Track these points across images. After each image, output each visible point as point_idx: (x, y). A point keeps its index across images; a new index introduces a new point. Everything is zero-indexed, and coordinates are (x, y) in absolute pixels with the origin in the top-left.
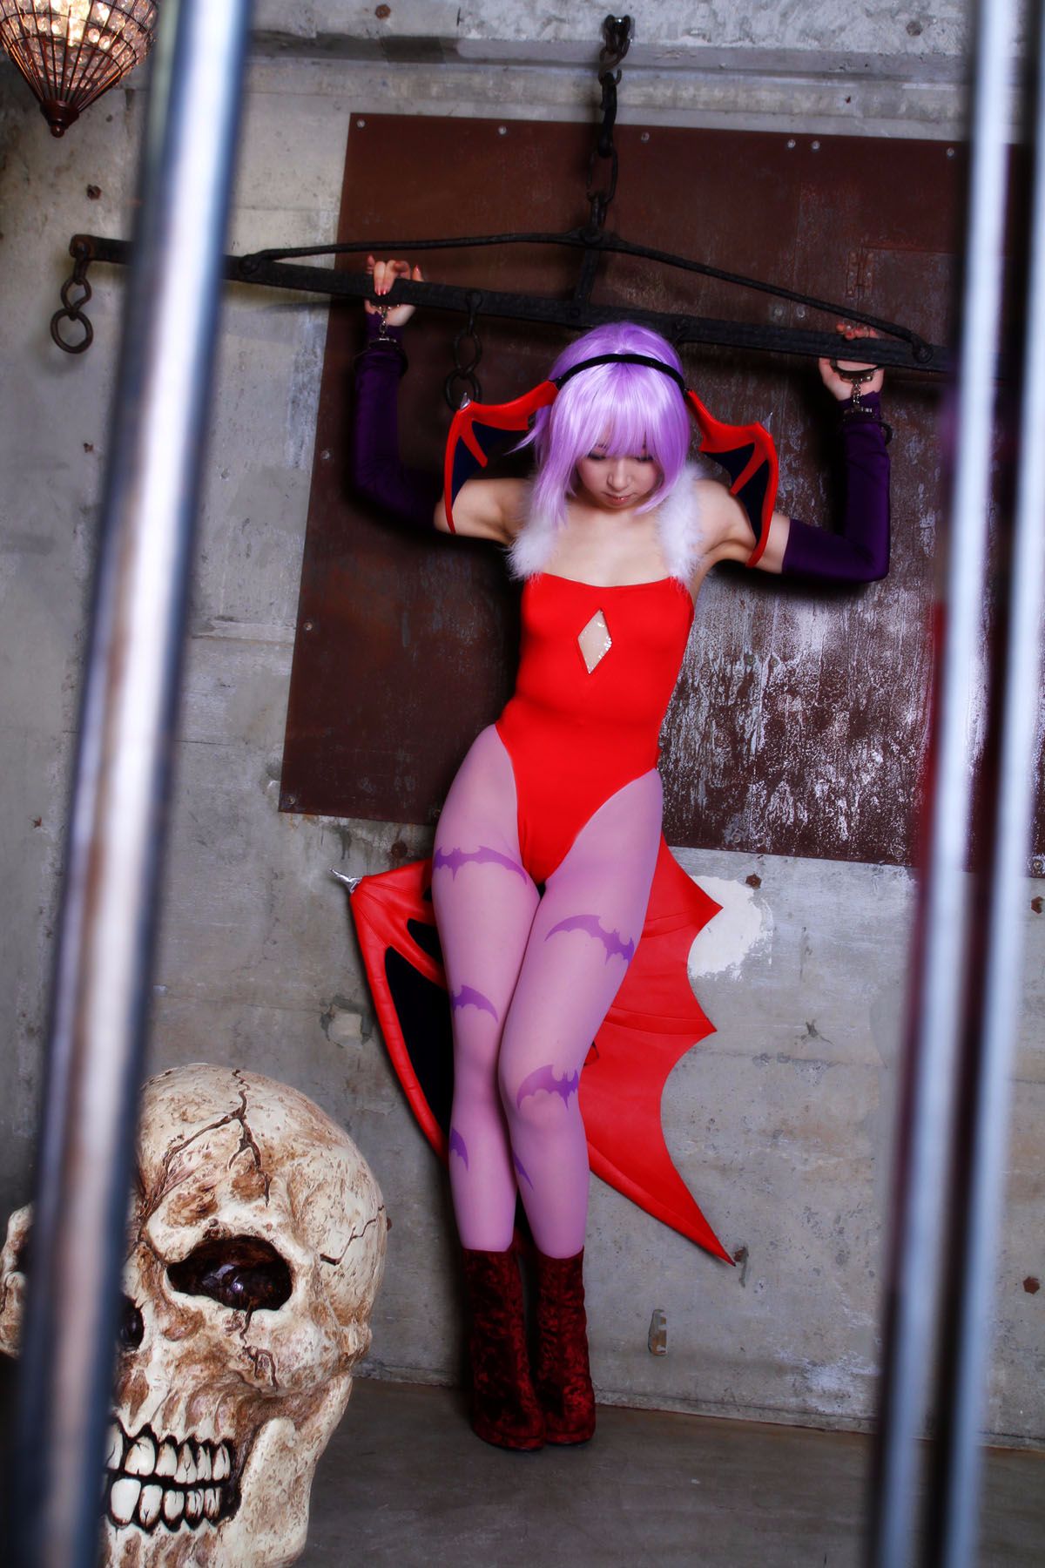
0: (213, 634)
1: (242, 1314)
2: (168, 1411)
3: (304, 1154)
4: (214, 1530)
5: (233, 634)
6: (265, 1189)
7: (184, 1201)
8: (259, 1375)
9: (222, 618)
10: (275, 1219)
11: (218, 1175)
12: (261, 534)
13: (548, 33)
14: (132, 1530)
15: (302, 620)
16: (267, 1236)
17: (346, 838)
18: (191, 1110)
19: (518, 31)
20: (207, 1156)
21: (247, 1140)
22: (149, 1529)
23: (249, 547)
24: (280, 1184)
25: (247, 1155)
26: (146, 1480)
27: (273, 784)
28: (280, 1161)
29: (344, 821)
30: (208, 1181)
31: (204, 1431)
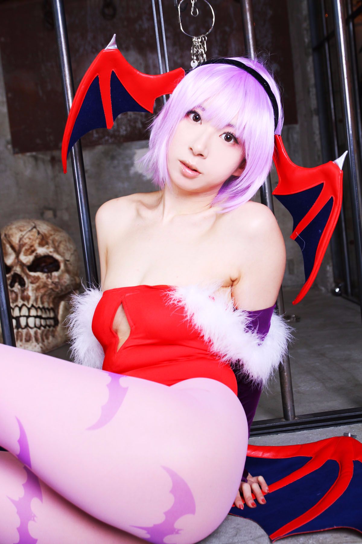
1: (49, 274)
2: (36, 300)
3: (54, 234)
4: (54, 329)
6: (47, 243)
7: (27, 250)
8: (57, 288)
10: (52, 250)
11: (34, 242)
14: (35, 329)
15: (7, 93)
16: (51, 254)
17: (36, 159)
18: (22, 229)
20: (30, 239)
21: (39, 233)
22: (39, 328)
24: (50, 242)
25: (40, 236)
26: (36, 317)
27: (10, 146)
28: (49, 237)
29: (34, 153)
30: (32, 244)
31: (46, 305)
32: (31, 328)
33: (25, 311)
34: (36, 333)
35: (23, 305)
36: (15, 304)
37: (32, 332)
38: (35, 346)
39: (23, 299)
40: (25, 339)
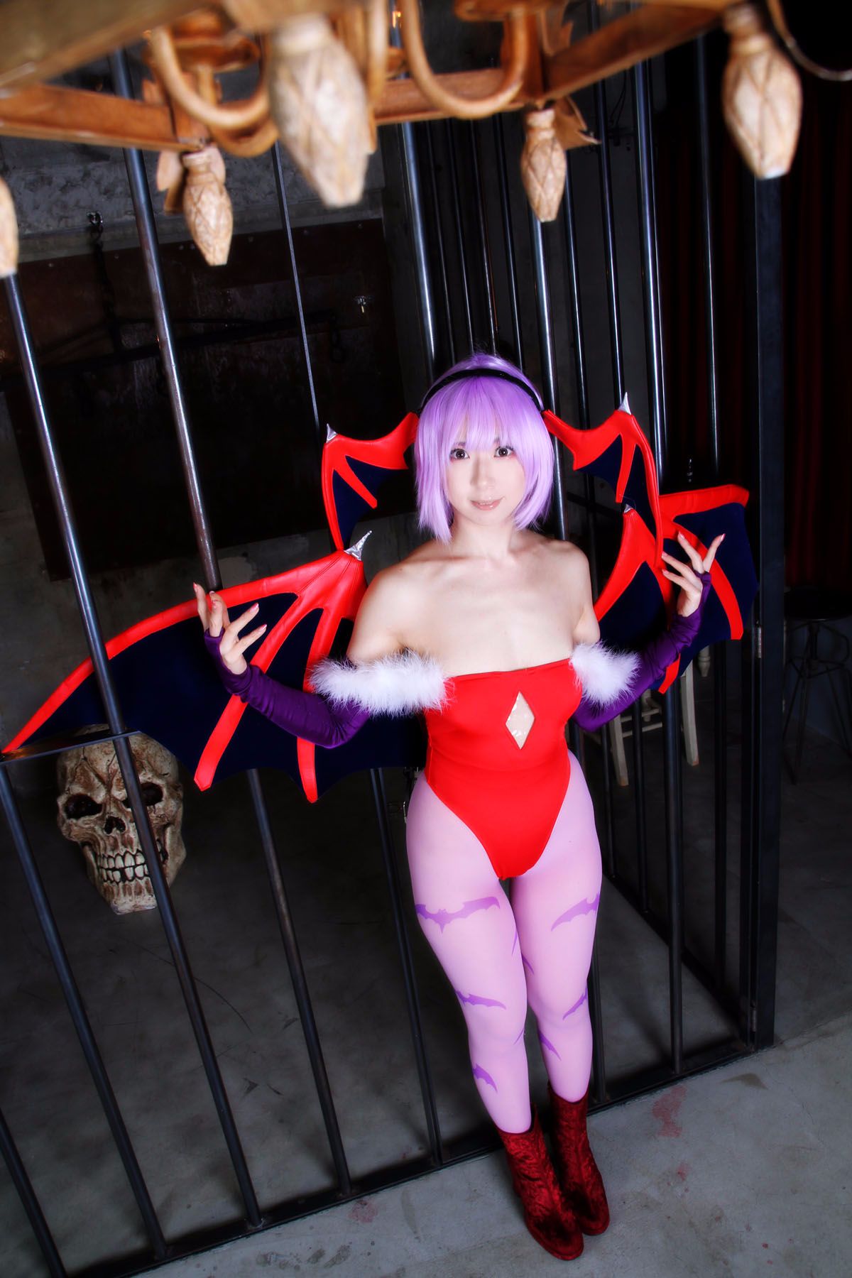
1: (151, 807)
10: (150, 776)
13: (62, 224)
16: (151, 781)
18: (106, 751)
19: (48, 226)
24: (145, 762)
26: (144, 864)
27: (45, 572)
28: (142, 754)
32: (141, 878)
33: (129, 861)
34: (147, 883)
35: (127, 852)
36: (116, 853)
37: (142, 883)
38: (149, 899)
39: (124, 844)
40: (135, 892)
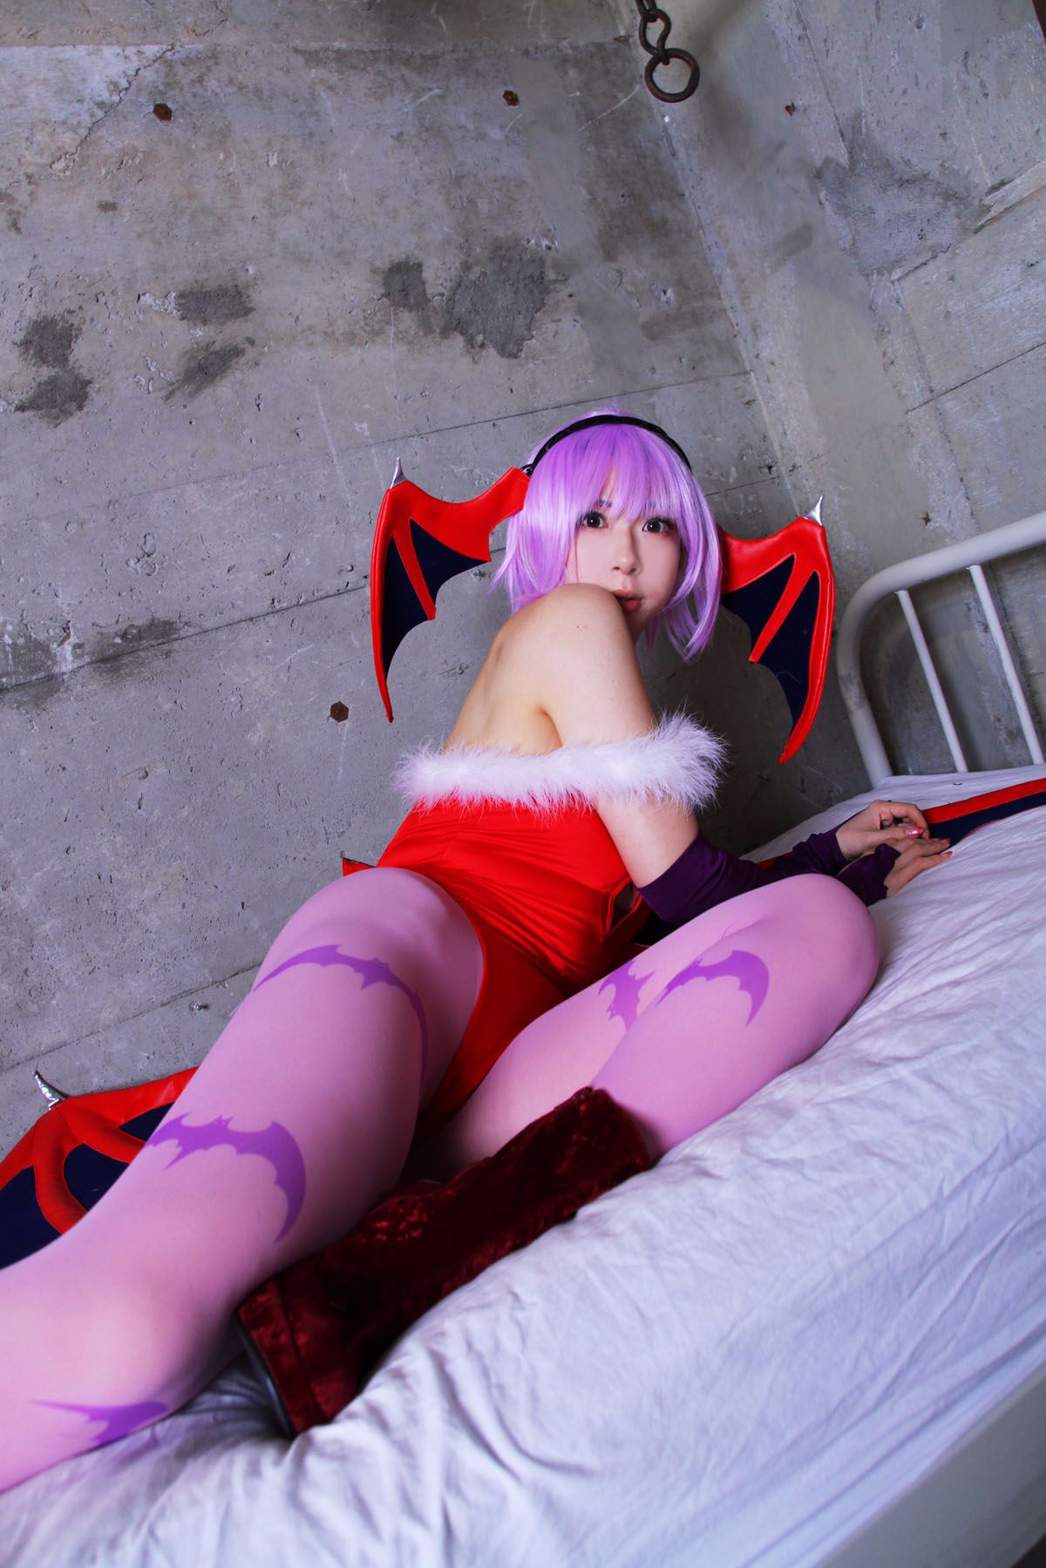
0: (992, 214)
5: (1013, 198)
9: (994, 189)
12: (987, 58)
23: (982, 85)
